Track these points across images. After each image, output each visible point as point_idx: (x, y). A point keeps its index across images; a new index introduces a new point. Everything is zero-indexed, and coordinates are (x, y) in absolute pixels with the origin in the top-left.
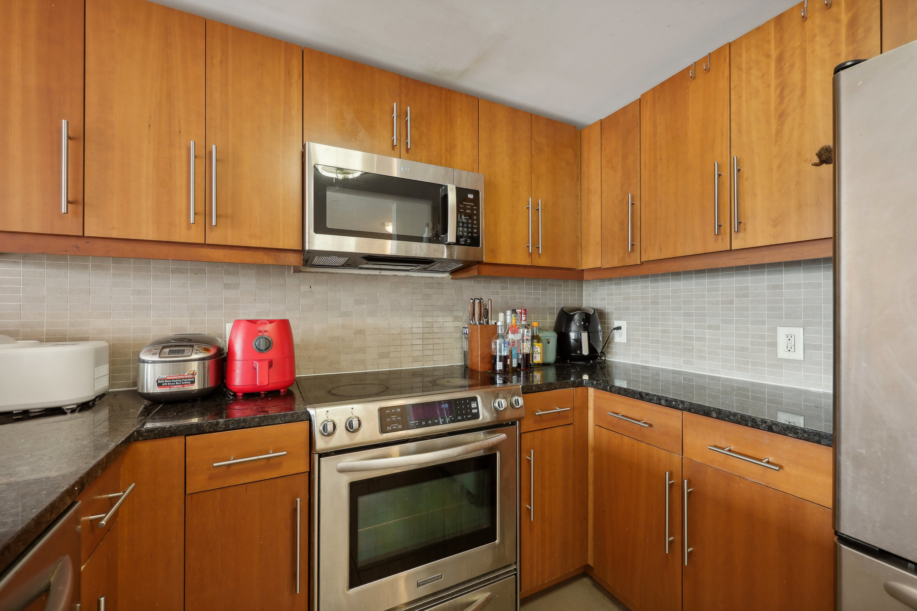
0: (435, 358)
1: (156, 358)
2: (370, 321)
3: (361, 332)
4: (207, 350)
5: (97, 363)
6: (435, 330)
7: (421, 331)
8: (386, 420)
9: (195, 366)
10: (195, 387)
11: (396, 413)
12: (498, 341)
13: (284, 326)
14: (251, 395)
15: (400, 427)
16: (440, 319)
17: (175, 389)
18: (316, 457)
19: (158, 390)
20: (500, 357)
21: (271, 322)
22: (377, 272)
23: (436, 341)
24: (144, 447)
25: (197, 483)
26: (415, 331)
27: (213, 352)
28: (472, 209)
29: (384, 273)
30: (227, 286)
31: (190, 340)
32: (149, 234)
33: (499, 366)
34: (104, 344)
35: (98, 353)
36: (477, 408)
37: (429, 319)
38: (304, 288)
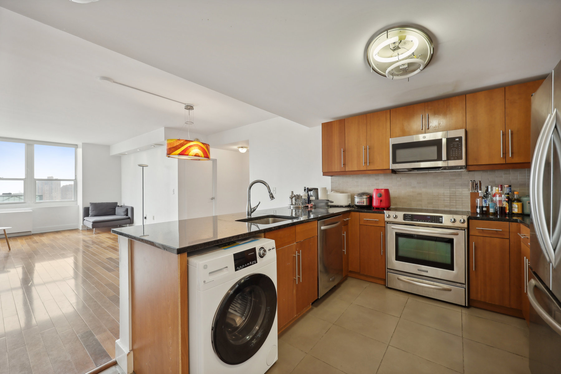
0: (457, 206)
1: (357, 197)
2: (424, 190)
3: (420, 194)
4: (367, 196)
5: (348, 198)
6: (457, 194)
7: (449, 194)
8: (405, 217)
9: (365, 199)
10: (365, 204)
11: (410, 216)
12: (478, 200)
13: (387, 191)
14: (377, 208)
15: (410, 220)
16: (460, 190)
17: (361, 204)
18: (386, 223)
19: (358, 204)
20: (480, 207)
21: (382, 189)
22: (427, 172)
23: (457, 199)
24: (353, 213)
25: (362, 223)
26: (445, 194)
27: (368, 196)
28: (458, 145)
29: (430, 172)
30: (376, 179)
31: (364, 194)
32: (356, 169)
33: (478, 210)
34: (350, 194)
35: (348, 195)
36: (442, 220)
37: (453, 190)
38: (399, 179)
